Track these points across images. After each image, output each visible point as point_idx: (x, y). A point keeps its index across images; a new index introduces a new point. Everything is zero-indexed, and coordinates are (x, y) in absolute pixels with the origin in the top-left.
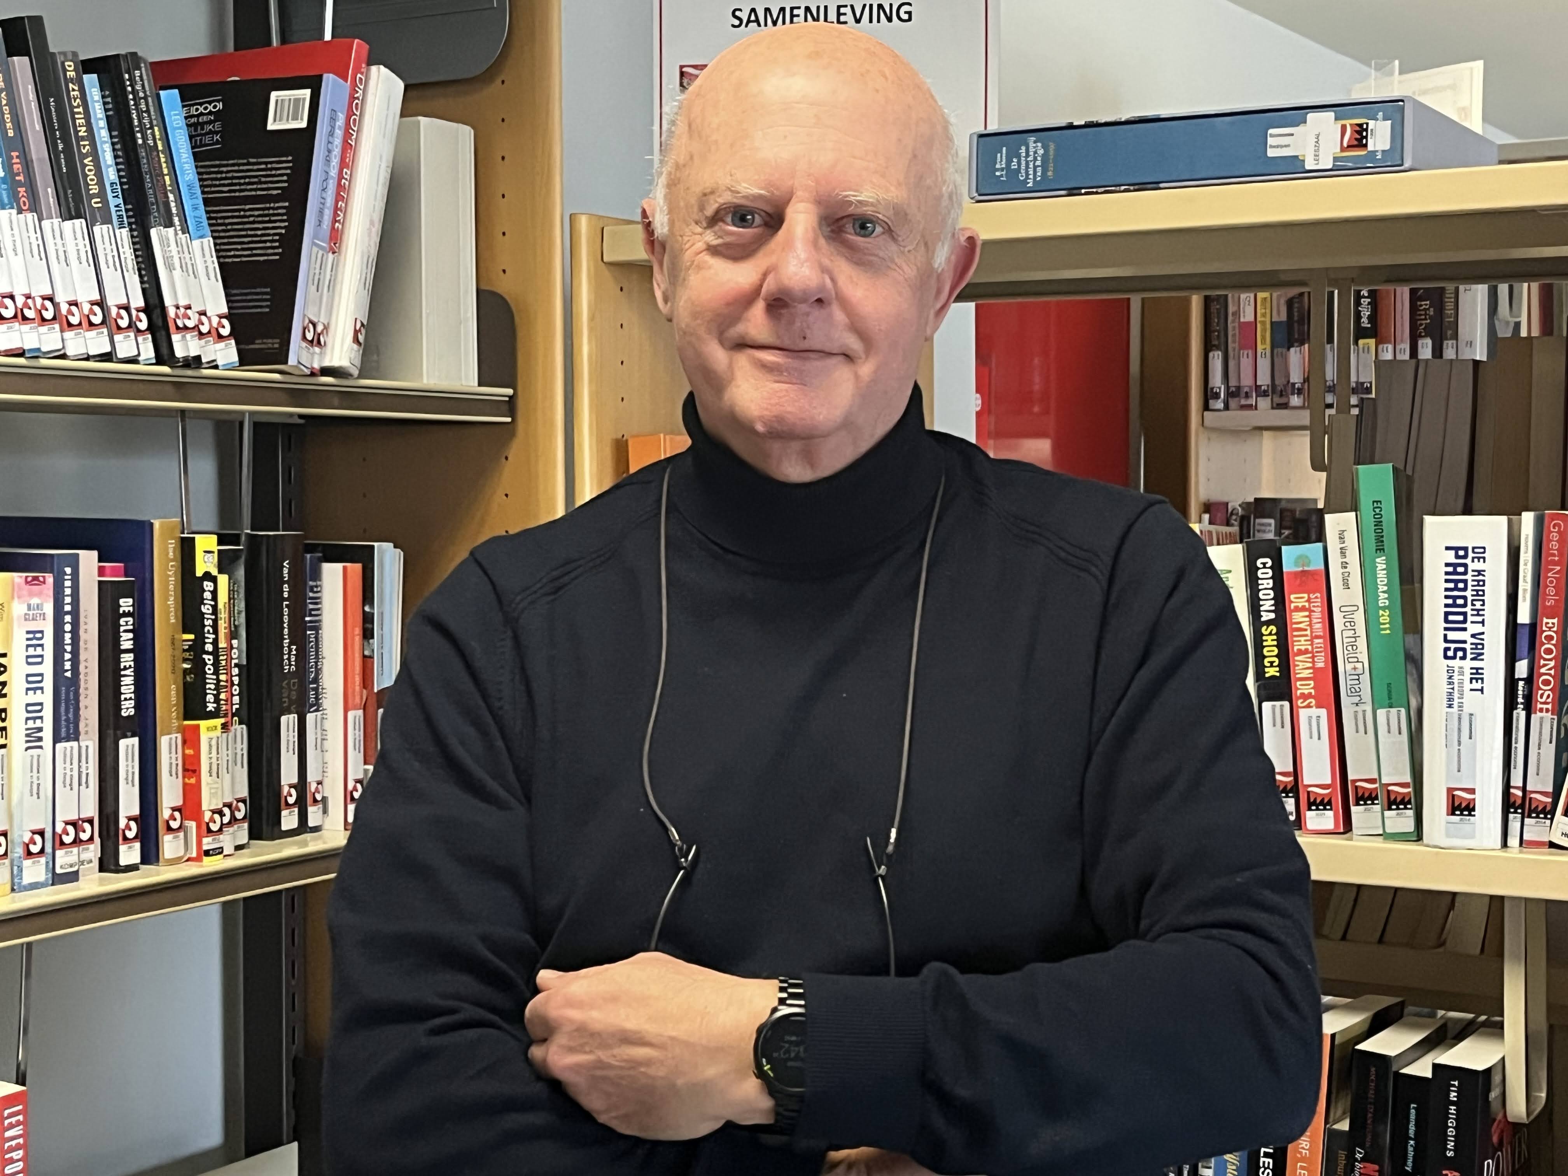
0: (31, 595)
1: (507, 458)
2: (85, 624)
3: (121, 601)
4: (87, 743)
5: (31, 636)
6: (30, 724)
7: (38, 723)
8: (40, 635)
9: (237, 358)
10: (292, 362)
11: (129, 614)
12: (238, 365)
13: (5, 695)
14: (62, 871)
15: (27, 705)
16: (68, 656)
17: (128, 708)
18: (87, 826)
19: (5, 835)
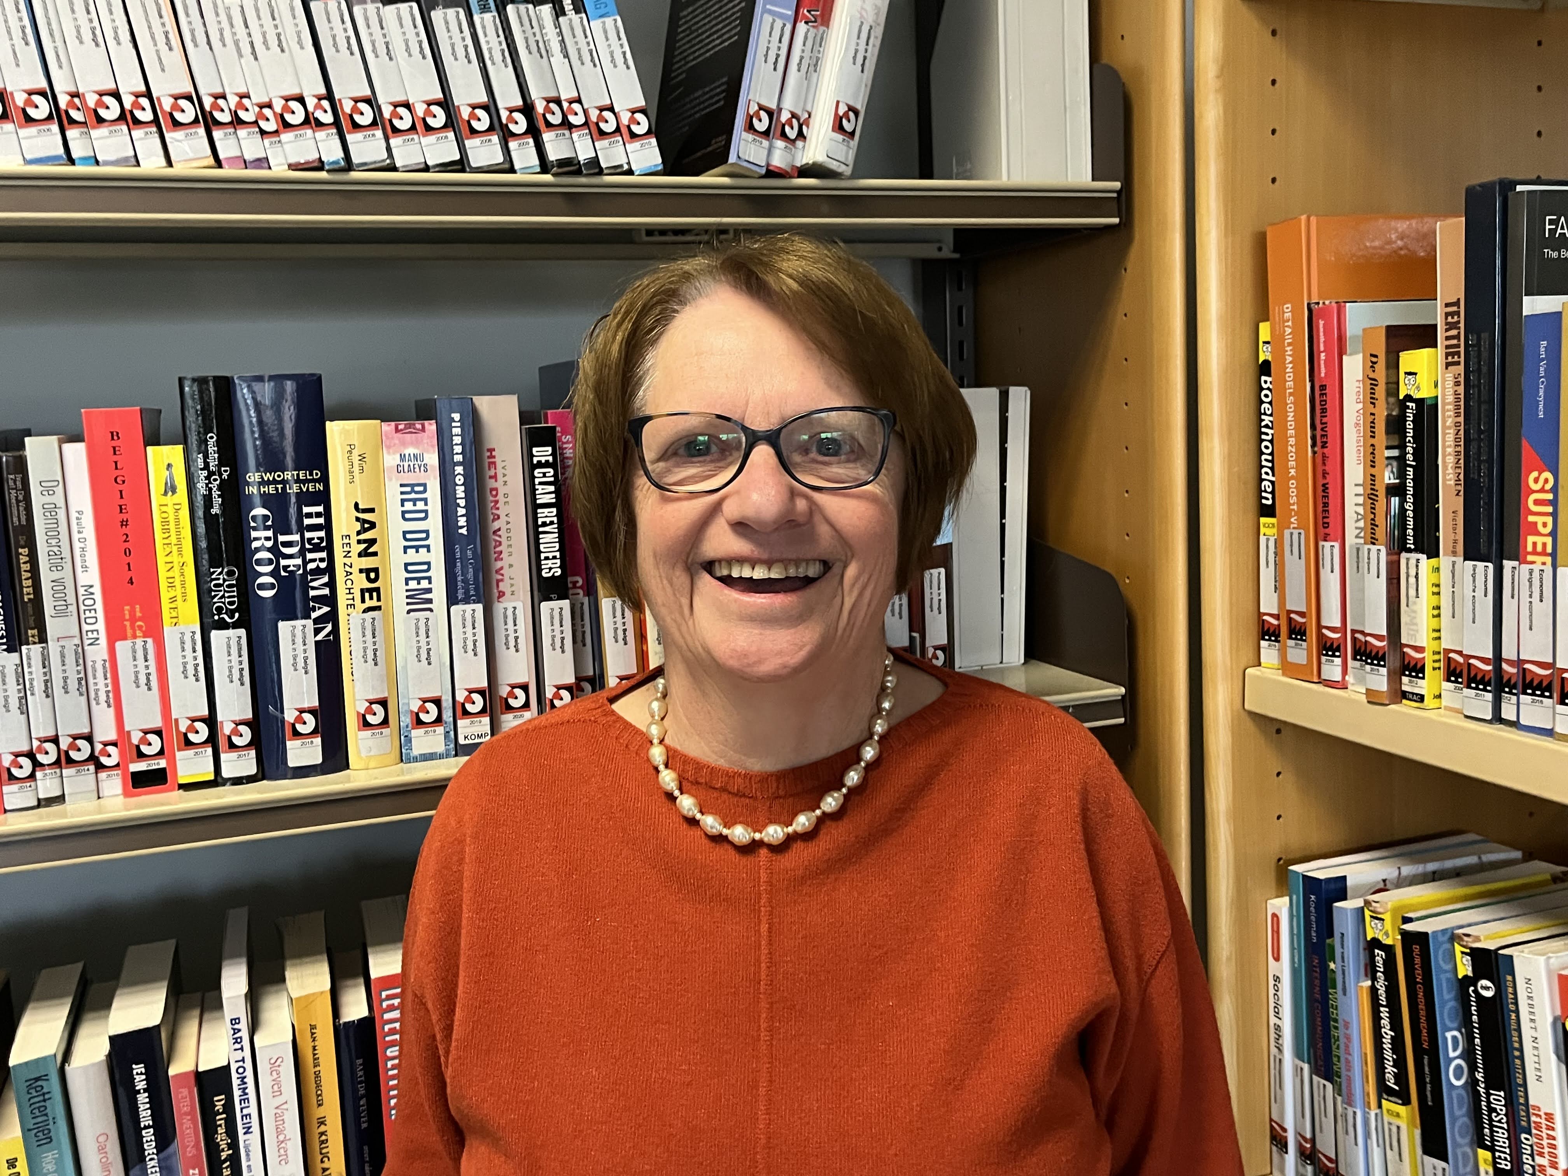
0: (404, 444)
1: (1125, 270)
2: (504, 475)
3: (535, 450)
4: (514, 604)
5: (408, 489)
6: (413, 584)
7: (424, 584)
8: (421, 489)
9: (660, 160)
10: (732, 159)
11: (547, 465)
12: (660, 168)
13: (375, 554)
14: (467, 742)
15: (406, 565)
16: (461, 511)
17: (552, 568)
18: (519, 692)
19: (383, 703)
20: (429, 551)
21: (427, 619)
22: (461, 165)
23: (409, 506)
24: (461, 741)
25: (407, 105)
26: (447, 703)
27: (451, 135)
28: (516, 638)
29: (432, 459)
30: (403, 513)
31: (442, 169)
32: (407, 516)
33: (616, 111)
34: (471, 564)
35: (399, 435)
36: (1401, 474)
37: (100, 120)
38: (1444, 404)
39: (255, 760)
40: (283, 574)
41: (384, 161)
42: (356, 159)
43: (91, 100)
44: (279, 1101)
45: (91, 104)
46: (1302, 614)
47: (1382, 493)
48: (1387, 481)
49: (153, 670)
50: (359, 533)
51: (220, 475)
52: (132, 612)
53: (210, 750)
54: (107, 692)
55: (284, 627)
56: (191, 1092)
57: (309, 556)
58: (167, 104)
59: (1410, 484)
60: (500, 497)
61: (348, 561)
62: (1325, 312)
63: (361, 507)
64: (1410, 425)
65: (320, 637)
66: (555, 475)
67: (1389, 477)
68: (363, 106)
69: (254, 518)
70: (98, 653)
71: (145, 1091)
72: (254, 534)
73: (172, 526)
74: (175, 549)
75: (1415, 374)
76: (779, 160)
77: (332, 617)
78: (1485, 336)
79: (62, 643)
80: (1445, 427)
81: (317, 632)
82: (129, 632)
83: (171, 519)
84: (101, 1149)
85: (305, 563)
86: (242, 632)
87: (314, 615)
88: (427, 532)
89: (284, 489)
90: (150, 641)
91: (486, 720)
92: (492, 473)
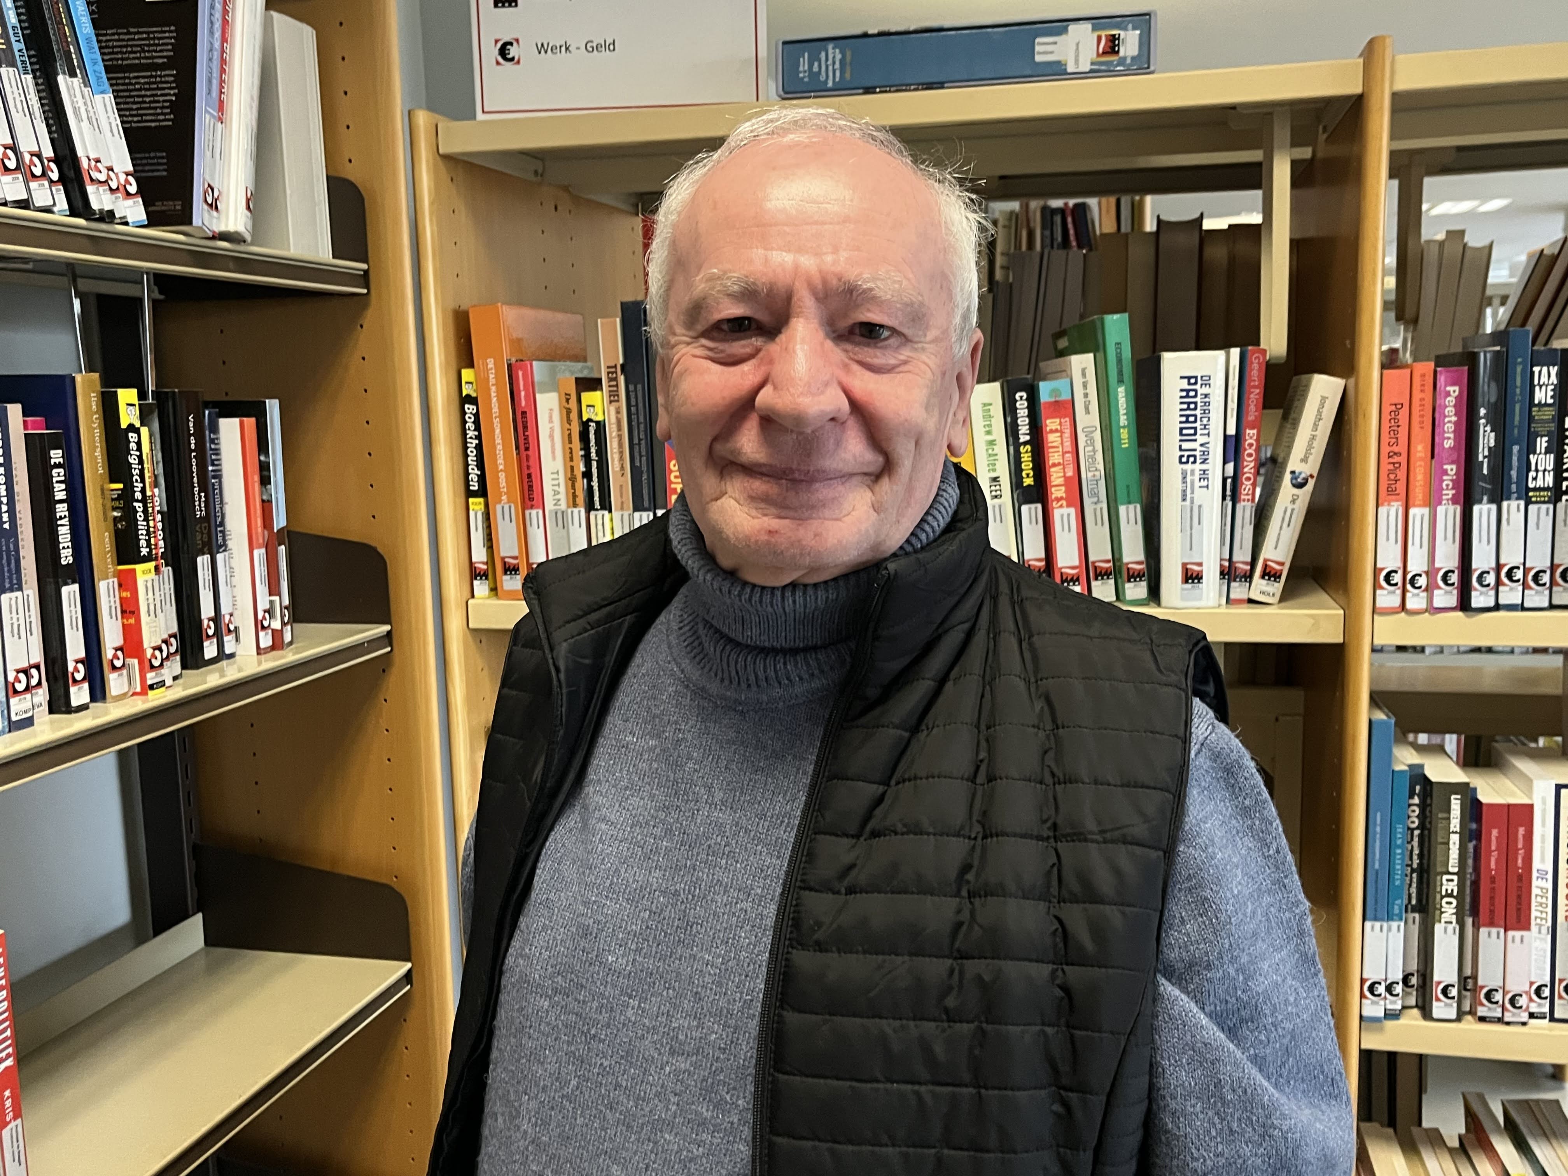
1: (362, 326)
2: (16, 476)
3: (52, 453)
9: (145, 217)
10: (194, 222)
11: (60, 465)
12: (146, 223)
14: (19, 718)
16: (4, 508)
17: (67, 556)
18: (34, 672)
24: (14, 718)
27: (20, 177)
28: (30, 623)
31: (16, 205)
33: (116, 172)
34: (13, 555)
36: (589, 465)
38: (610, 424)
46: (515, 558)
47: (578, 477)
59: (594, 470)
62: (523, 366)
64: (591, 436)
66: (66, 475)
67: (581, 468)
75: (593, 406)
78: (640, 386)
91: (27, 697)
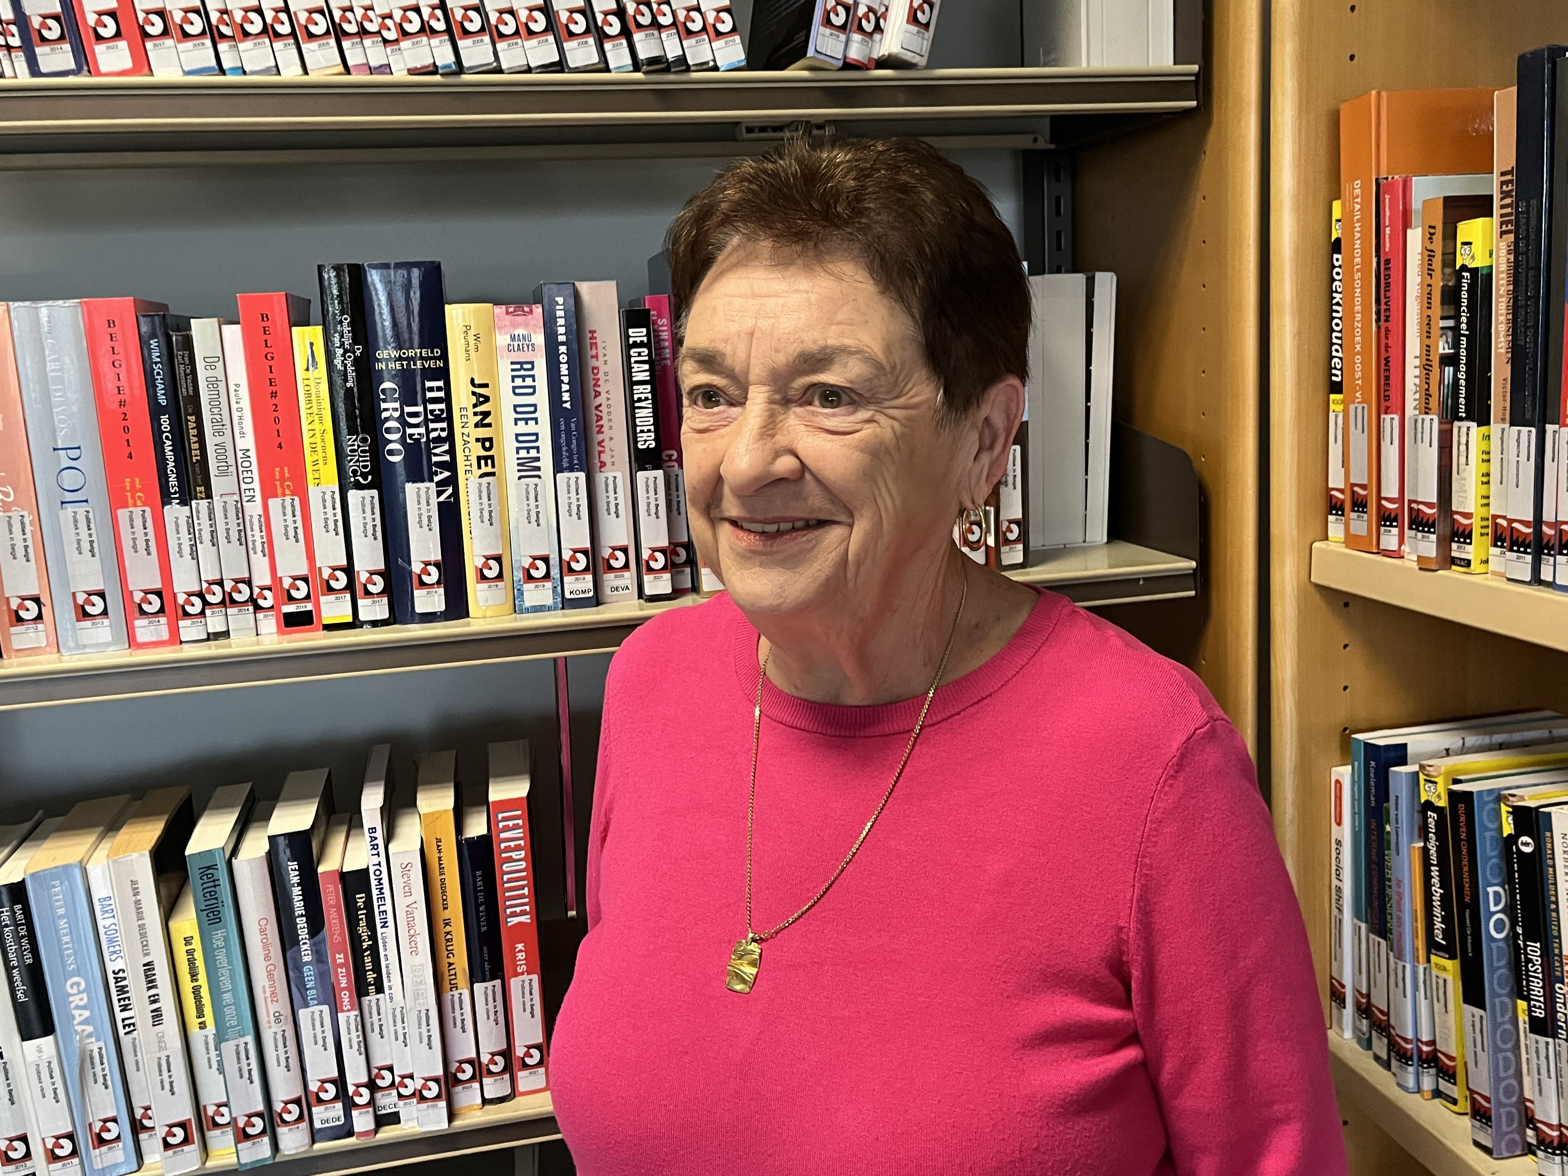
0: (515, 325)
1: (1205, 153)
2: (605, 355)
3: (631, 331)
4: (614, 474)
5: (518, 366)
6: (523, 453)
7: (533, 453)
8: (529, 366)
10: (810, 52)
11: (642, 345)
12: (744, 63)
13: (489, 425)
14: (572, 596)
15: (517, 435)
16: (565, 387)
17: (647, 440)
18: (620, 554)
19: (498, 559)
20: (537, 423)
21: (536, 485)
22: (560, 66)
23: (518, 382)
24: (568, 596)
25: (511, 12)
26: (554, 561)
27: (551, 38)
28: (617, 505)
29: (539, 339)
30: (514, 388)
31: (543, 70)
32: (517, 391)
33: (703, 10)
34: (574, 435)
35: (509, 317)
36: (1456, 345)
37: (246, 34)
38: (1498, 273)
39: (387, 607)
40: (409, 441)
41: (491, 64)
42: (466, 64)
43: (238, 16)
44: (410, 900)
45: (238, 20)
46: (1363, 487)
47: (1436, 363)
48: (1441, 351)
49: (299, 524)
50: (475, 406)
51: (354, 353)
52: (282, 473)
53: (348, 596)
54: (263, 543)
55: (410, 488)
56: (336, 888)
57: (432, 426)
58: (303, 17)
59: (1463, 353)
60: (601, 375)
61: (466, 431)
62: (1391, 188)
63: (476, 382)
64: (1464, 295)
65: (442, 498)
66: (649, 355)
67: (1443, 348)
68: (472, 14)
69: (383, 391)
70: (254, 509)
71: (299, 884)
72: (383, 405)
73: (314, 398)
74: (316, 418)
75: (1470, 243)
76: (855, 53)
77: (453, 481)
78: (1534, 202)
79: (225, 498)
80: (1499, 296)
81: (439, 494)
82: (279, 490)
83: (313, 392)
84: (262, 931)
85: (428, 432)
86: (375, 493)
87: (437, 479)
88: (535, 406)
89: (409, 365)
90: (297, 499)
91: (589, 577)
92: (594, 352)
